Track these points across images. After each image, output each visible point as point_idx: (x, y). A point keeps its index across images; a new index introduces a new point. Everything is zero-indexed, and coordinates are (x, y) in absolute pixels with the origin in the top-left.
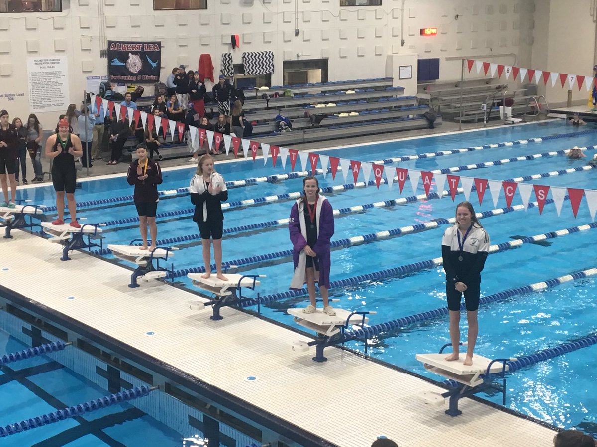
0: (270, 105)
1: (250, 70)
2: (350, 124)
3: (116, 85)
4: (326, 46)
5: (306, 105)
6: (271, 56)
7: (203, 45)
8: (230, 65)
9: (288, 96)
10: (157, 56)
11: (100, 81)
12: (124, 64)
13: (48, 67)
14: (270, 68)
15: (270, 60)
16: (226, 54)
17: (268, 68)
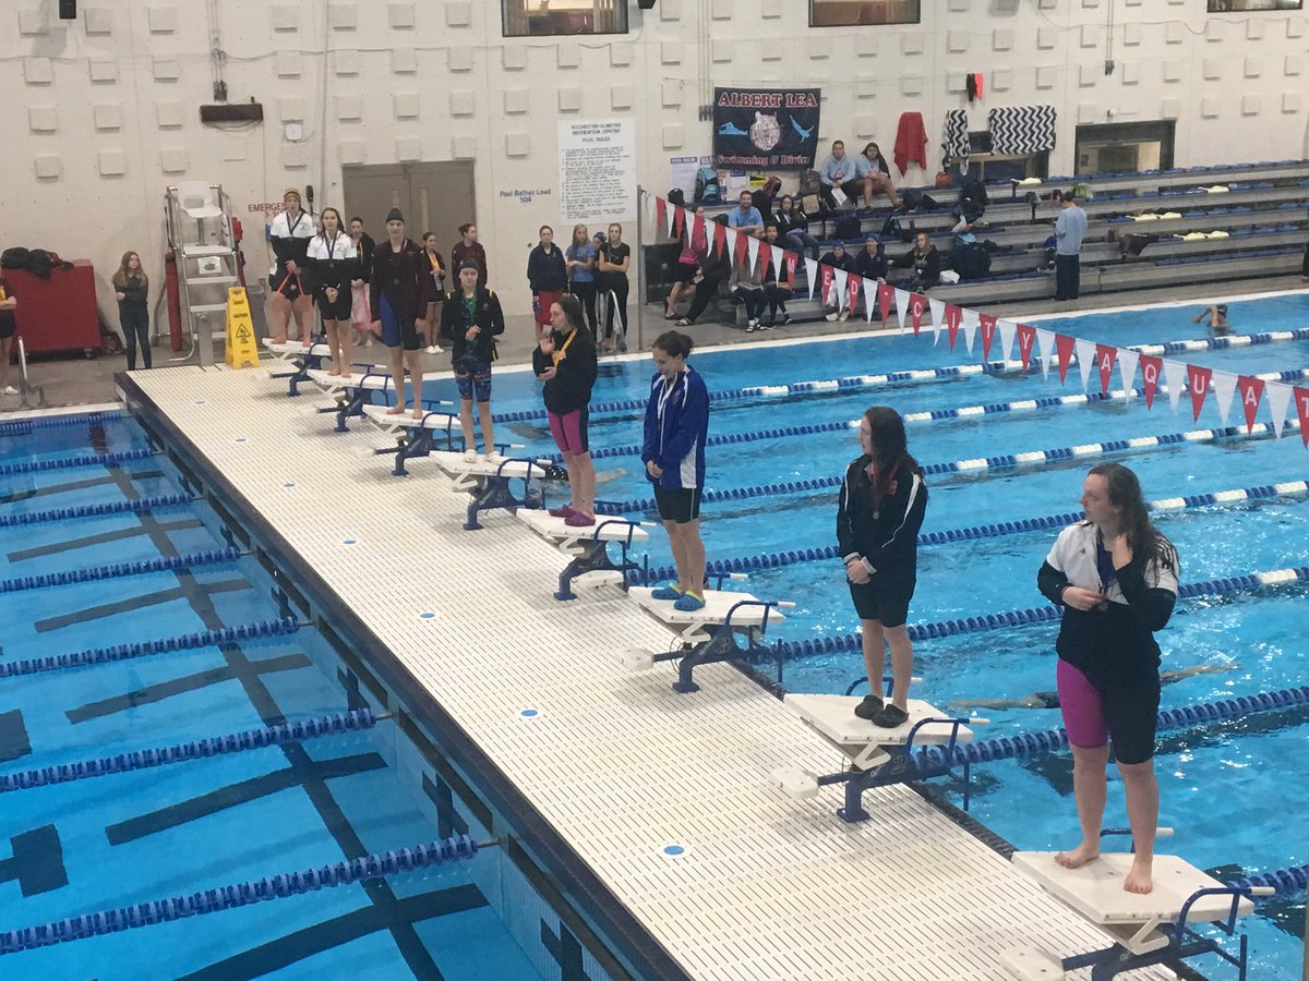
0: (1039, 215)
1: (1003, 144)
2: (1205, 256)
3: (728, 174)
4: (1173, 94)
5: (1115, 215)
6: (1049, 115)
7: (909, 95)
8: (961, 133)
9: (1081, 197)
10: (811, 118)
11: (696, 166)
12: (746, 133)
13: (598, 139)
14: (1047, 139)
15: (1048, 123)
16: (955, 112)
17: (1044, 140)
